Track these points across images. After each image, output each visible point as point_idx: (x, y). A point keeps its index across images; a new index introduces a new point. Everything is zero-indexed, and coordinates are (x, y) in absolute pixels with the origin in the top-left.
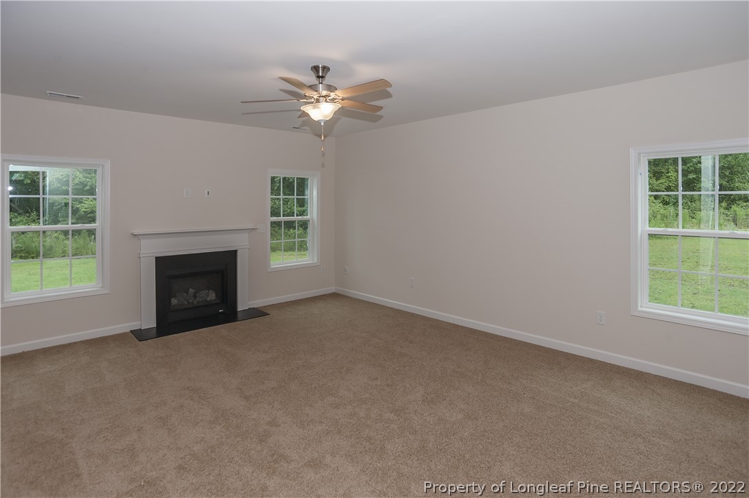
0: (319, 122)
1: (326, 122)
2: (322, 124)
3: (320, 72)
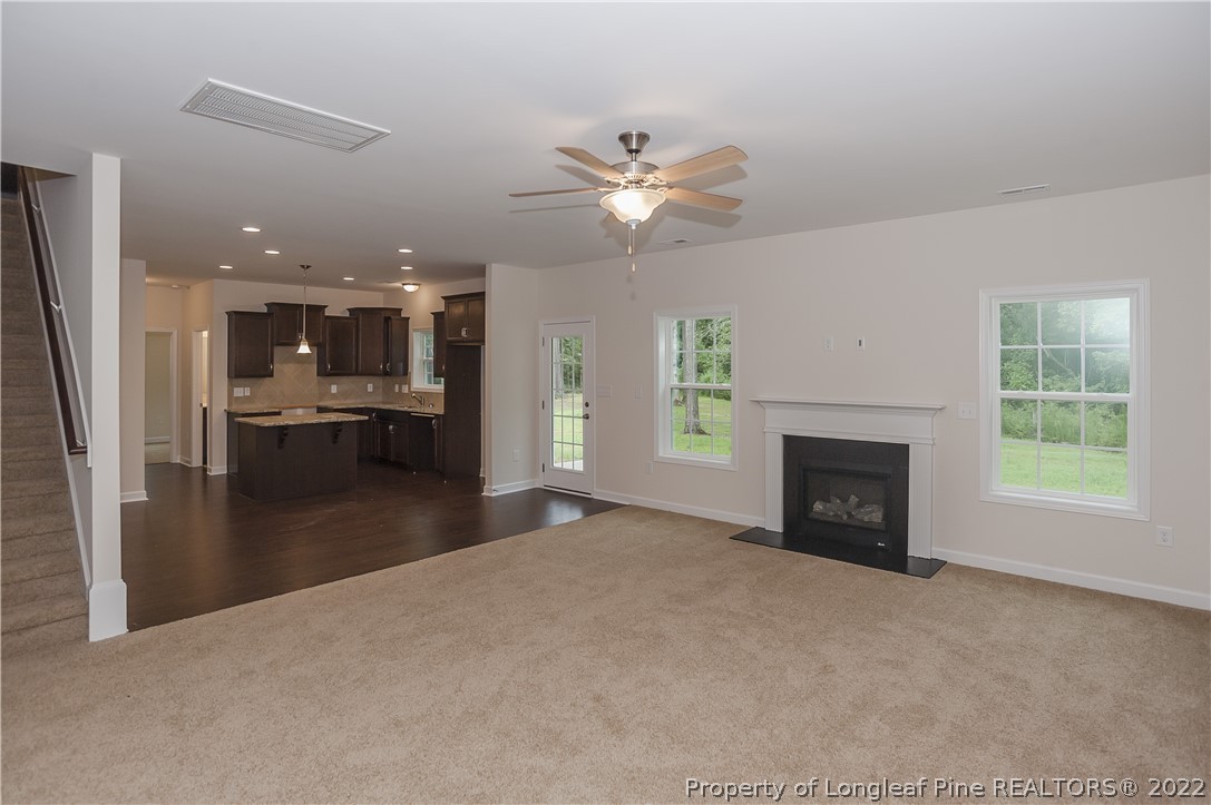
0: (627, 225)
1: (640, 224)
2: (634, 228)
3: (633, 143)
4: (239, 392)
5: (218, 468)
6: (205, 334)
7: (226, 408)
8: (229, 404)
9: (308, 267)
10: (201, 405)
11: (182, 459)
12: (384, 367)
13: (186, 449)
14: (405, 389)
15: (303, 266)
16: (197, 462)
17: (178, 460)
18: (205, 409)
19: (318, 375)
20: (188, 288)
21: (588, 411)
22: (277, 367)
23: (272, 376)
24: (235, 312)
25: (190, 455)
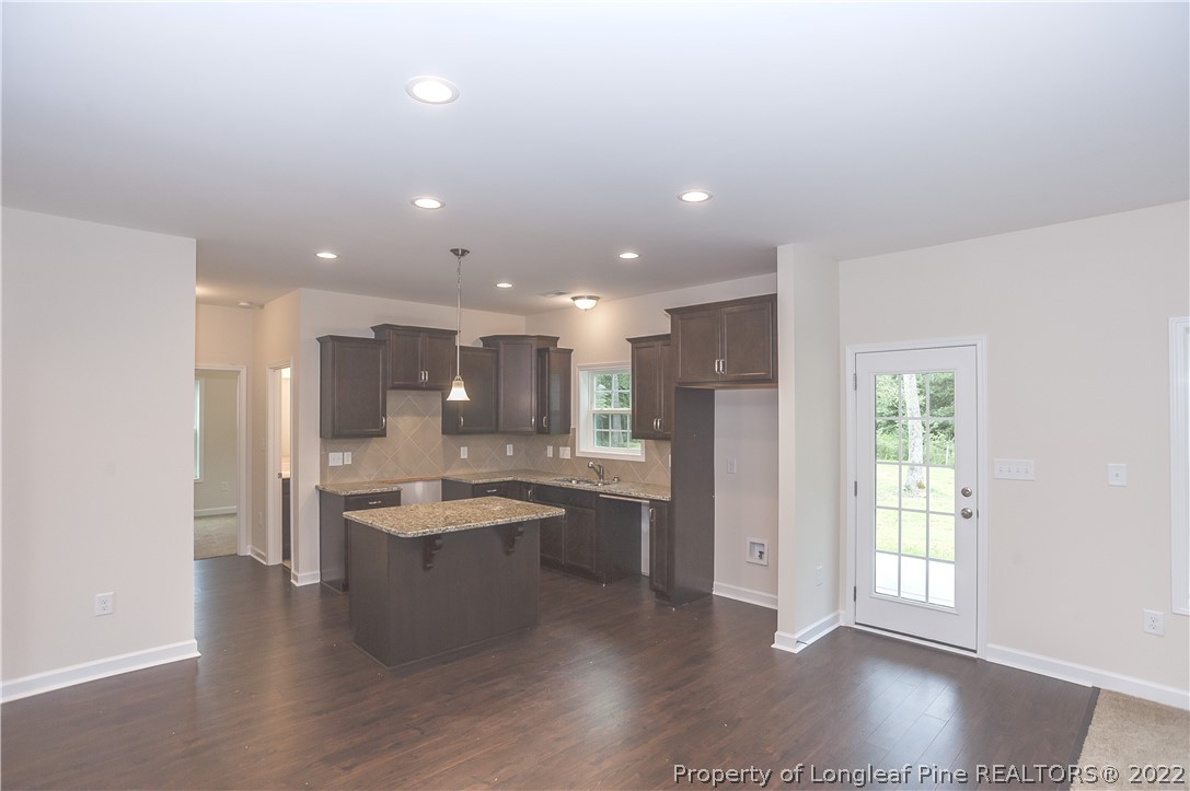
4: (337, 459)
5: (307, 574)
6: (286, 373)
7: (318, 483)
8: (323, 477)
9: (464, 252)
10: (280, 475)
11: (253, 551)
12: (539, 421)
13: (259, 537)
14: (565, 453)
15: (455, 251)
16: (274, 558)
17: (247, 550)
18: (286, 483)
19: (443, 433)
20: (262, 307)
21: (969, 504)
22: (390, 421)
23: (385, 435)
24: (333, 338)
25: (265, 548)
